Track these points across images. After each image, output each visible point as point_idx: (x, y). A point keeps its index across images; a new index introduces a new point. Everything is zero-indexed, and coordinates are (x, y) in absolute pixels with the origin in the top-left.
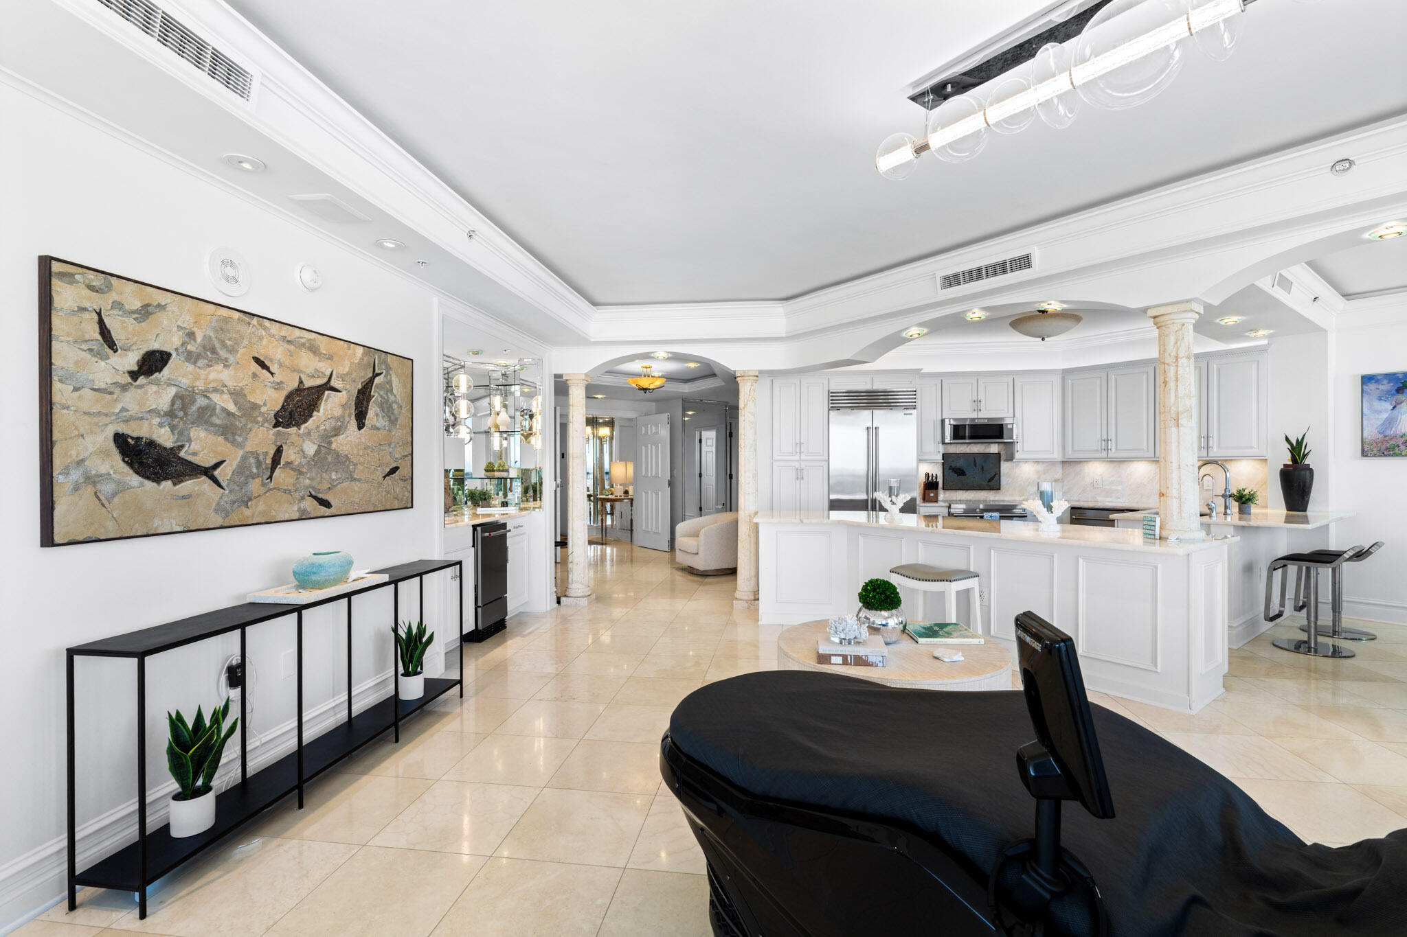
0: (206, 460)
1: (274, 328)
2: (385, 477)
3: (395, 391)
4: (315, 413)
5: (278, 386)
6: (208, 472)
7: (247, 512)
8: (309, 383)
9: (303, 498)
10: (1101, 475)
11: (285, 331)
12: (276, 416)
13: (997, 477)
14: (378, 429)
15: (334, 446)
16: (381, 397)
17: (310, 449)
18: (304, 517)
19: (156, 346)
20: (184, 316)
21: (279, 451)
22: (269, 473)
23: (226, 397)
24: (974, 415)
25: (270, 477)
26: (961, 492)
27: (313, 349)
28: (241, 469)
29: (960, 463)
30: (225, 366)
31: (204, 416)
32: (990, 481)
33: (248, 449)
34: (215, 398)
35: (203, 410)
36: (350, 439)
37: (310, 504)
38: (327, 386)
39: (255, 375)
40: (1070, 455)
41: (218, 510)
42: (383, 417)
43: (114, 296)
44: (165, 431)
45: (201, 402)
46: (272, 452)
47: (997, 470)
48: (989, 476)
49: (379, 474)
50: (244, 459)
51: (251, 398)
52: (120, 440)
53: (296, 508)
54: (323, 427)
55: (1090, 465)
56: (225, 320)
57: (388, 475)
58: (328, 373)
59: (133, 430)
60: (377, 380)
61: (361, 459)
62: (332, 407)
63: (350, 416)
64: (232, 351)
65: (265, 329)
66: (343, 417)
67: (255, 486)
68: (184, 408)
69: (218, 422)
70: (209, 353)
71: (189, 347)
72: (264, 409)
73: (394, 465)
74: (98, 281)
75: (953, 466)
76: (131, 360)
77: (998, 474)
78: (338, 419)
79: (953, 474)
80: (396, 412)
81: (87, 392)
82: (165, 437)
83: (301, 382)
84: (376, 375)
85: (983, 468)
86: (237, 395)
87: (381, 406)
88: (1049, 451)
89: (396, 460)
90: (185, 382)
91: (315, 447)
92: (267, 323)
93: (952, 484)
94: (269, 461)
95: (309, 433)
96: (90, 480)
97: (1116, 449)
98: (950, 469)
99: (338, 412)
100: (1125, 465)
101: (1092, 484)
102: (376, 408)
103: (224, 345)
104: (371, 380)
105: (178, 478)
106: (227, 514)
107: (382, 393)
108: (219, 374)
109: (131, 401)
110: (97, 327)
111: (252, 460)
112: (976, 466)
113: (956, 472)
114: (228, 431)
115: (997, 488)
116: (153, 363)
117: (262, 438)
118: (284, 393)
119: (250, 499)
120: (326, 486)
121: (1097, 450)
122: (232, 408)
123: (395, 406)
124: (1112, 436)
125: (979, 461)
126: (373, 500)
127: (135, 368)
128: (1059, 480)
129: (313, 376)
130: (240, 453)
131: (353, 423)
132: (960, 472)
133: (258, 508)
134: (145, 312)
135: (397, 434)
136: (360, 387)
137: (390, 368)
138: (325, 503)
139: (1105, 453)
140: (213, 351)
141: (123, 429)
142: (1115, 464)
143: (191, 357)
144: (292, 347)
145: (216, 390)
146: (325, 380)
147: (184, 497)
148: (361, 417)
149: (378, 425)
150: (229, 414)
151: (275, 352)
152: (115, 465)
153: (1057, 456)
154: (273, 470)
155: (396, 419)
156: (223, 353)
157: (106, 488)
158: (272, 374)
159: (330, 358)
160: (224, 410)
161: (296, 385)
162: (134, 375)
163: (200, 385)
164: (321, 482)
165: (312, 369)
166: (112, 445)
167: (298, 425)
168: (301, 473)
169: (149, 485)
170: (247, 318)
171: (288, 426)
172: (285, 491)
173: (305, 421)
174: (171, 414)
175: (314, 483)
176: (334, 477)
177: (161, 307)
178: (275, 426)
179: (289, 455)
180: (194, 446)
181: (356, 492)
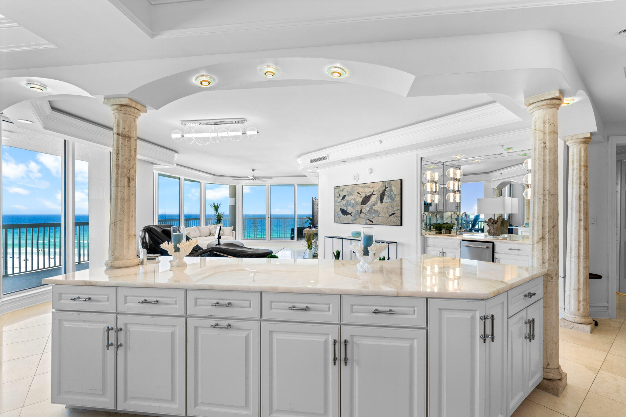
0: (350, 212)
1: (361, 185)
2: (390, 216)
3: (393, 191)
4: (369, 201)
5: (361, 197)
6: (350, 214)
7: (356, 221)
8: (368, 195)
9: (366, 220)
11: (362, 185)
12: (361, 203)
14: (387, 203)
15: (373, 208)
16: (388, 193)
17: (368, 209)
18: (366, 224)
19: (344, 195)
20: (347, 189)
21: (361, 210)
22: (359, 214)
23: (353, 201)
25: (360, 215)
27: (369, 187)
28: (355, 213)
30: (353, 195)
31: (350, 205)
33: (356, 210)
34: (351, 201)
35: (349, 203)
36: (379, 206)
37: (368, 221)
38: (373, 194)
39: (357, 196)
41: (352, 221)
42: (389, 199)
43: (340, 189)
44: (345, 207)
45: (349, 202)
46: (360, 210)
49: (387, 215)
50: (355, 211)
51: (356, 200)
52: (341, 209)
53: (365, 222)
54: (371, 204)
56: (352, 187)
57: (391, 215)
58: (372, 191)
59: (342, 208)
60: (387, 189)
61: (382, 211)
62: (373, 198)
63: (378, 200)
64: (354, 192)
65: (359, 186)
66: (376, 201)
67: (357, 217)
68: (347, 204)
69: (351, 205)
70: (350, 194)
71: (348, 193)
72: (359, 202)
73: (394, 212)
74: (338, 187)
76: (341, 198)
78: (375, 202)
80: (394, 197)
81: (338, 203)
82: (345, 209)
83: (366, 195)
84: (386, 188)
86: (354, 200)
87: (388, 196)
89: (394, 211)
90: (347, 199)
91: (369, 208)
92: (359, 185)
94: (360, 212)
95: (368, 206)
96: (338, 215)
99: (375, 200)
102: (386, 197)
103: (352, 192)
104: (385, 190)
105: (347, 215)
106: (353, 221)
107: (388, 192)
108: (352, 197)
109: (341, 204)
110: (338, 194)
111: (357, 212)
114: (353, 207)
116: (344, 197)
117: (359, 208)
118: (362, 198)
119: (356, 219)
120: (371, 217)
122: (353, 202)
123: (393, 195)
126: (385, 222)
127: (342, 199)
129: (368, 193)
130: (355, 210)
131: (379, 202)
133: (358, 221)
134: (343, 190)
135: (394, 203)
136: (381, 192)
137: (391, 185)
138: (372, 222)
140: (351, 193)
141: (341, 208)
143: (348, 195)
144: (364, 188)
145: (351, 200)
146: (371, 193)
147: (347, 218)
148: (382, 200)
149: (387, 201)
150: (353, 204)
151: (360, 190)
152: (340, 213)
154: (360, 214)
155: (394, 199)
156: (352, 193)
157: (339, 216)
158: (360, 195)
159: (373, 187)
160: (352, 203)
161: (364, 196)
162: (342, 200)
163: (349, 199)
164: (370, 217)
165: (368, 192)
166: (340, 210)
167: (366, 204)
168: (365, 214)
169: (344, 216)
170: (356, 185)
171: (363, 204)
172: (362, 218)
173: (367, 203)
174: (346, 205)
175: (368, 217)
176: (373, 215)
177: (345, 188)
178: (361, 205)
179: (363, 211)
180: (349, 210)
181: (380, 219)
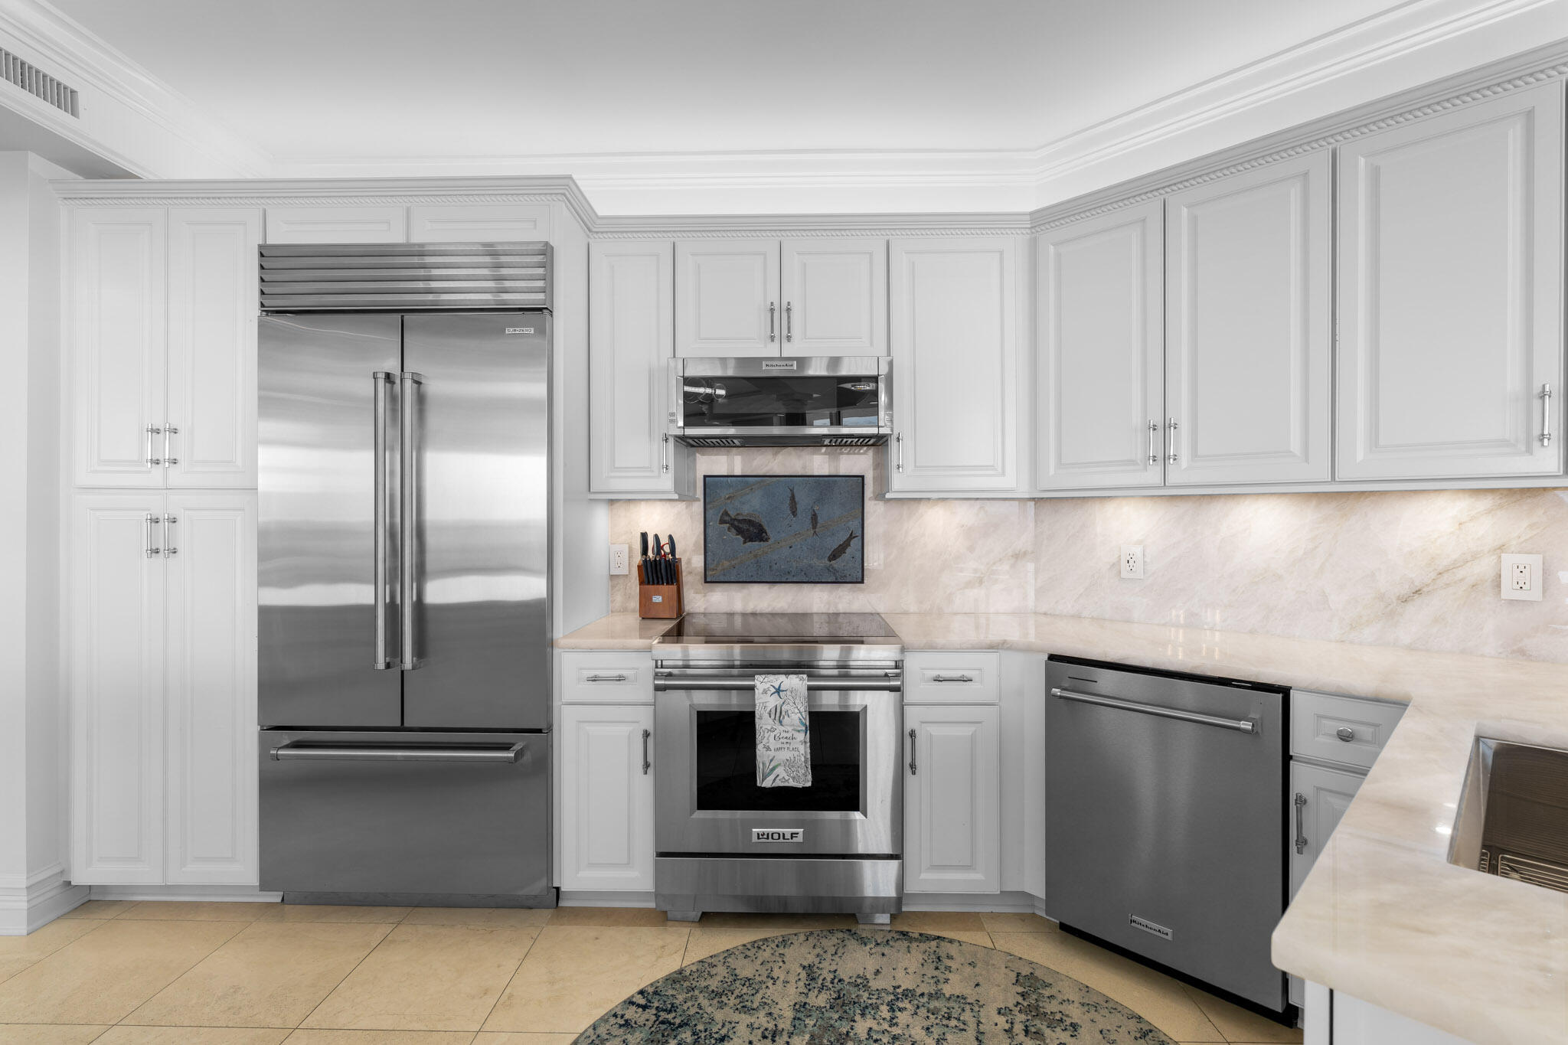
10: (1139, 542)
13: (855, 543)
24: (772, 351)
26: (756, 589)
29: (751, 506)
32: (834, 556)
40: (1055, 480)
47: (854, 525)
48: (834, 543)
55: (1110, 508)
75: (732, 514)
77: (857, 536)
79: (732, 535)
85: (814, 518)
88: (992, 467)
93: (726, 564)
97: (1195, 454)
98: (722, 522)
100: (1216, 509)
101: (1115, 566)
112: (794, 513)
113: (739, 531)
115: (858, 578)
121: (1132, 462)
124: (1181, 413)
125: (804, 500)
128: (1025, 553)
132: (752, 531)
139: (1159, 468)
142: (1183, 508)
153: (1013, 480)
